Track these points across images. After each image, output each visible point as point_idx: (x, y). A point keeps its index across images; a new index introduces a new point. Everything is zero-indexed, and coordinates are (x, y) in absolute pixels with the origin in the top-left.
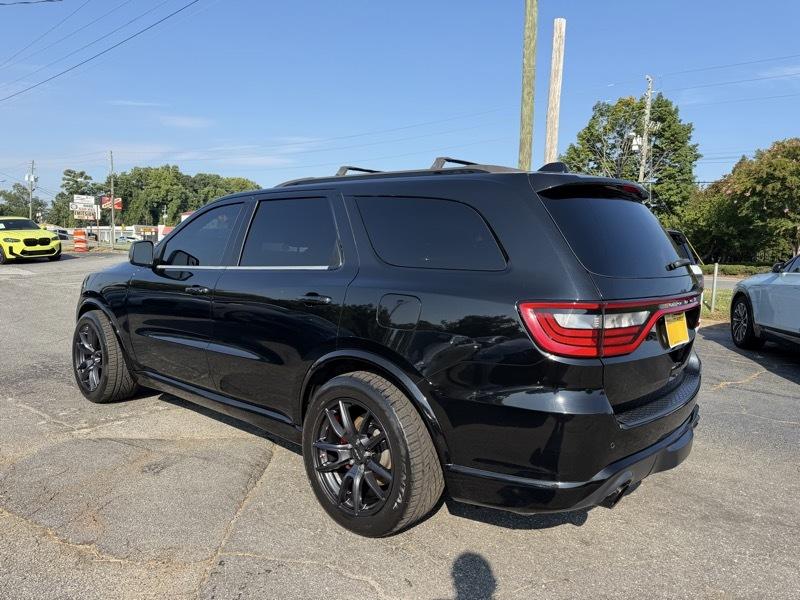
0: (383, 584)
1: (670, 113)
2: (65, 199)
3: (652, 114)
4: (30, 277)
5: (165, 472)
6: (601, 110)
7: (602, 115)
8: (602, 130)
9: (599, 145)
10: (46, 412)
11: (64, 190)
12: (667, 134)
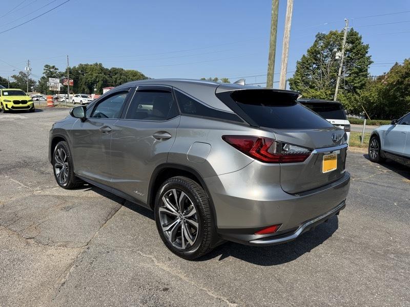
0: (158, 259)
1: (357, 39)
2: (45, 80)
3: (347, 39)
4: (24, 119)
5: (71, 210)
6: (320, 37)
7: (320, 40)
8: (320, 47)
9: (318, 56)
10: (22, 182)
11: (44, 75)
12: (354, 51)
